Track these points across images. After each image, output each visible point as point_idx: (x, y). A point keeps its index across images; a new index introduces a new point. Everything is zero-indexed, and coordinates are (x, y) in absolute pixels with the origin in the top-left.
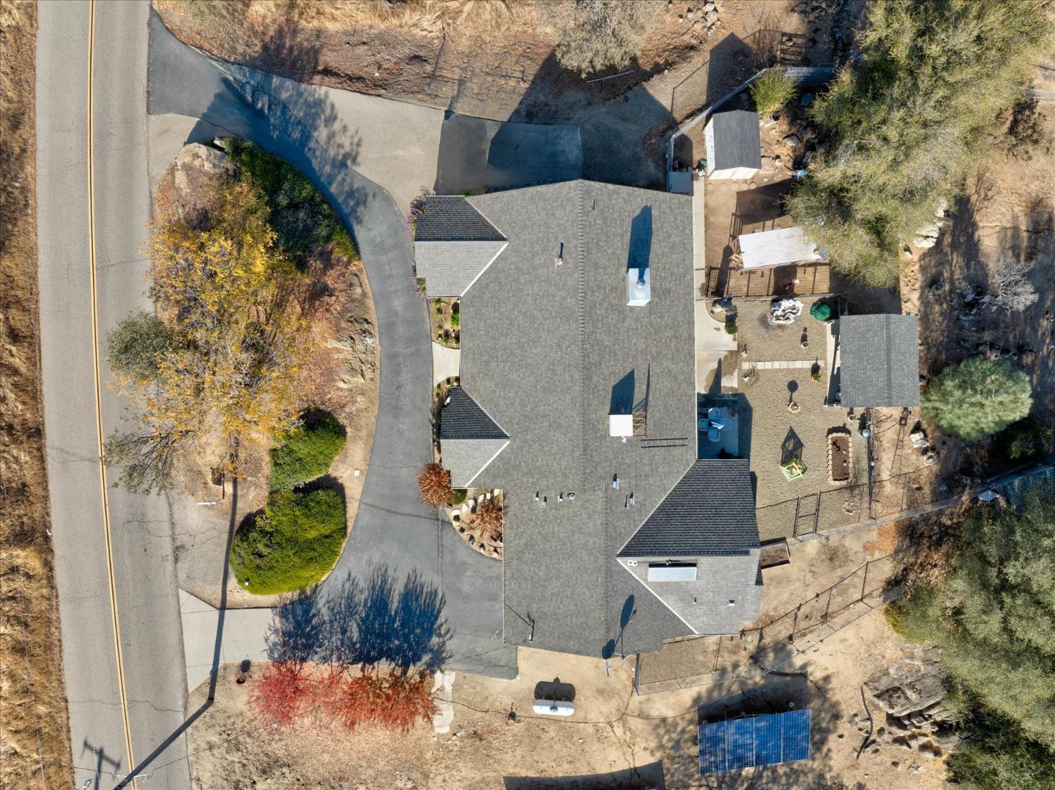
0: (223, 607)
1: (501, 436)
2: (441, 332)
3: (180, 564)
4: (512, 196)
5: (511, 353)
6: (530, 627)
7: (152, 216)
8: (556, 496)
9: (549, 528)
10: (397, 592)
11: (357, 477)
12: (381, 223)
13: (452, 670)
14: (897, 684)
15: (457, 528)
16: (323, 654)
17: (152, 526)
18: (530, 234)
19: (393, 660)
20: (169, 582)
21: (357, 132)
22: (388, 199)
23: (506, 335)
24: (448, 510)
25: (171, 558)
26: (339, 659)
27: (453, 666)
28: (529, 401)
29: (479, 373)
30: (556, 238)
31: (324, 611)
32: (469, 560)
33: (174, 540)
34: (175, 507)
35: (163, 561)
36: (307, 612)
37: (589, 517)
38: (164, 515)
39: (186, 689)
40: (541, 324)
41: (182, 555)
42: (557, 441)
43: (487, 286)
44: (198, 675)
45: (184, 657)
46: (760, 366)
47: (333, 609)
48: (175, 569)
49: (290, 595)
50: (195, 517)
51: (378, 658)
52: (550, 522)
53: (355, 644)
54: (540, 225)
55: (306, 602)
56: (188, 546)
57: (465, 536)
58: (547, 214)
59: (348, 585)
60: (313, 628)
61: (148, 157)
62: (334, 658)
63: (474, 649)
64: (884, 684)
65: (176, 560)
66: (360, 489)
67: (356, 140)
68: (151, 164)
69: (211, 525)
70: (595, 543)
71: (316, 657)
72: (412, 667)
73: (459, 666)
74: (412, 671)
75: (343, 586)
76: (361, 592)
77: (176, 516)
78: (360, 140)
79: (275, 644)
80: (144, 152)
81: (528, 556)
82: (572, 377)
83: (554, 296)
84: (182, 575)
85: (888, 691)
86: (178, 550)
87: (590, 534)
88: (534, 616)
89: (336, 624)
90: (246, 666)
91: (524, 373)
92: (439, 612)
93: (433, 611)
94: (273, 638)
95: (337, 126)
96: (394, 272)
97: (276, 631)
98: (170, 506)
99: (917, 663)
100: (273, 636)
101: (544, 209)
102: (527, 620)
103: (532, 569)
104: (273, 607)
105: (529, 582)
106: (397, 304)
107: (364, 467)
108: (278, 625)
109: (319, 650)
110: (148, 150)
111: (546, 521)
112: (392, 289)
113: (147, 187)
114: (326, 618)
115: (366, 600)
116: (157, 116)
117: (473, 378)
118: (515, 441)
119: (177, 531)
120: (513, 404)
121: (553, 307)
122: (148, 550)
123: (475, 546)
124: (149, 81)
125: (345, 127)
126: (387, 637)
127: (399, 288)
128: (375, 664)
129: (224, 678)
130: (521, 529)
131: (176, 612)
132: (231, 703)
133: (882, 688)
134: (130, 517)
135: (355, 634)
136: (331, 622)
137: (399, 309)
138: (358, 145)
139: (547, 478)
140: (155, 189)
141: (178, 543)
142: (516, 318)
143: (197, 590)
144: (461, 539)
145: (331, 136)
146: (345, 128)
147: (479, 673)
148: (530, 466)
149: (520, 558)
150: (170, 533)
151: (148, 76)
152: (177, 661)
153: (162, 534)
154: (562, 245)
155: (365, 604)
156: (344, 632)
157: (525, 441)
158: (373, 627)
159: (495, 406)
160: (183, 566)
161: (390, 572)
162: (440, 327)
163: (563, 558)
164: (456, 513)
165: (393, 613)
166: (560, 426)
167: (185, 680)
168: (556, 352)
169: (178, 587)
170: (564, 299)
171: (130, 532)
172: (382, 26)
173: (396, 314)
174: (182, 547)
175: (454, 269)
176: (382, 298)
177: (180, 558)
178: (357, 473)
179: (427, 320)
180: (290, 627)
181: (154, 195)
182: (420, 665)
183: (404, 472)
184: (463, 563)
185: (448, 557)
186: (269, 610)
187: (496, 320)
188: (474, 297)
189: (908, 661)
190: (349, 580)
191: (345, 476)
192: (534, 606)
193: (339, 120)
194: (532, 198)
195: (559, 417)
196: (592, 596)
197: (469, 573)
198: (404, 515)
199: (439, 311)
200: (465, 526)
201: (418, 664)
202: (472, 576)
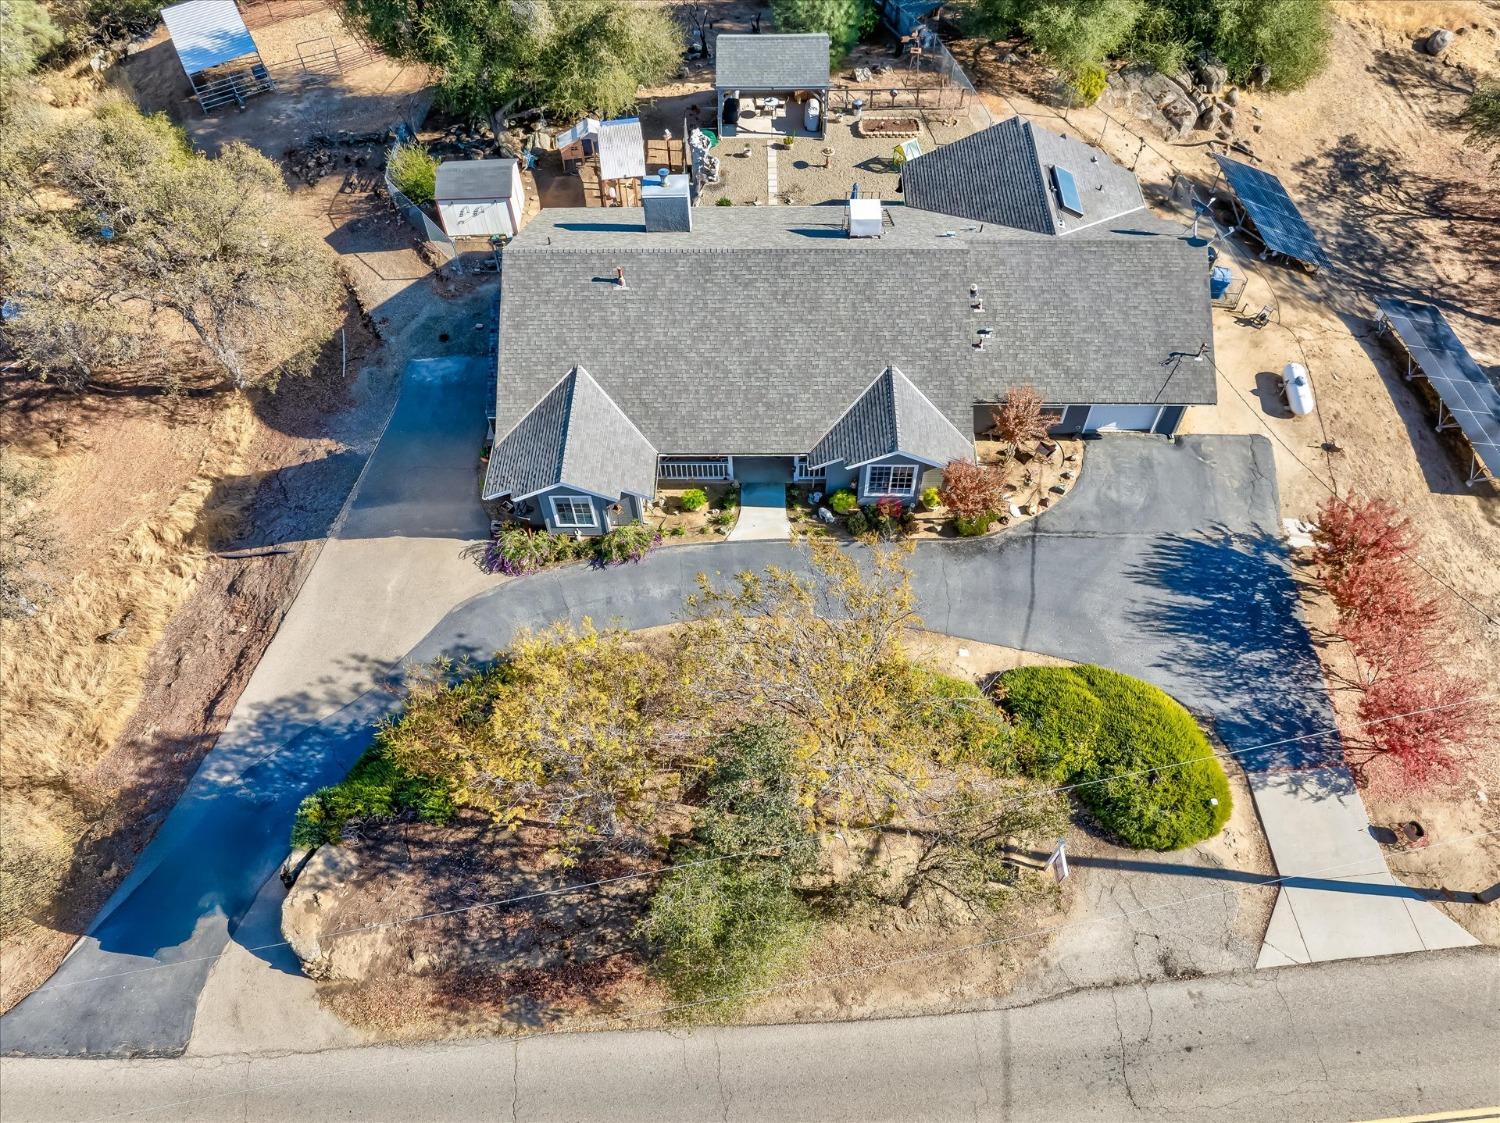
0: (1277, 881)
1: (888, 378)
2: (711, 529)
3: (1202, 966)
4: (508, 360)
5: (755, 363)
6: (1183, 359)
7: (419, 1041)
8: (975, 315)
9: (1026, 327)
10: (1171, 598)
11: (971, 651)
12: (512, 615)
13: (1280, 524)
14: (1159, 112)
15: (1042, 510)
16: (1316, 704)
17: (1132, 1036)
18: (571, 330)
19: (1290, 602)
20: (1248, 991)
21: (339, 662)
22: (471, 606)
23: (727, 372)
24: (1012, 523)
25: (1194, 986)
26: (1315, 678)
27: (1273, 521)
28: (831, 334)
29: (784, 420)
30: (584, 288)
31: (1234, 701)
32: (1091, 494)
33: (1152, 981)
34: (1081, 980)
35: (1203, 1005)
36: (1244, 731)
37: (1002, 262)
38: (1100, 1002)
39: (1476, 949)
40: (713, 314)
41: (1182, 962)
42: (892, 289)
43: (644, 404)
44: (1436, 927)
45: (1407, 955)
46: (773, 189)
47: (1228, 689)
48: (1214, 976)
49: (1218, 760)
50: (1095, 934)
51: (1296, 624)
52: (1016, 324)
53: (1282, 657)
54: (561, 314)
55: (1222, 732)
56: (1158, 948)
57: (1054, 499)
58: (546, 302)
59: (1176, 668)
60: (1270, 718)
61: (282, 1052)
62: (1316, 685)
63: (1237, 490)
64: (1164, 124)
65: (1195, 974)
66: (991, 649)
67: (354, 663)
68: (299, 1045)
69: (1106, 897)
70: (1040, 256)
71: (1324, 713)
72: (1294, 577)
73: (1271, 512)
74: (1300, 575)
75: (1180, 675)
76: (1185, 648)
77: (1098, 976)
78: (354, 656)
79: (1323, 783)
80: (265, 1064)
81: (1072, 362)
82: (795, 264)
83: (671, 291)
84: (1227, 961)
85: (1170, 119)
86: (1171, 972)
87: (1028, 263)
88: (1163, 352)
89: (1253, 684)
90: (1385, 836)
91: (788, 342)
92: (1188, 541)
93: (1188, 549)
94: (1311, 786)
95: (318, 693)
96: (602, 596)
97: (1297, 782)
98: (1078, 990)
99: (1129, 95)
100: (1306, 786)
101: (538, 306)
102: (1172, 364)
103: (1093, 356)
104: (1249, 788)
105: (1113, 360)
106: (658, 591)
107: (953, 643)
108: (1283, 777)
109: (1309, 709)
110: (266, 1053)
111: (1015, 332)
112: (630, 599)
113: (350, 1054)
114: (1247, 698)
115: (1198, 641)
116: (196, 1032)
117: (792, 432)
118: (893, 358)
119: (1132, 975)
120: (835, 361)
121: (687, 294)
122: (1185, 1041)
123: (1068, 486)
124: (109, 1056)
125: (322, 681)
126: (1255, 611)
127: (630, 588)
128: (1308, 627)
129: (1421, 874)
130: (1032, 373)
131: (1310, 972)
132: (1469, 861)
133: (1167, 124)
134: (1118, 1090)
135: (1263, 656)
136: (1252, 691)
137: (666, 589)
138: (363, 659)
139: (949, 305)
140: (357, 1035)
141: (1157, 970)
142: (701, 355)
143: (1251, 928)
144: (1058, 506)
145: (334, 700)
146: (326, 681)
147: (1273, 485)
148: (933, 333)
149: (1078, 376)
150: (1138, 988)
151: (97, 1057)
152: (1420, 970)
153: (1144, 1009)
154: (596, 280)
155: (1206, 642)
156: (1263, 672)
157: (895, 339)
158: (1243, 630)
159: (839, 392)
160: (1207, 958)
161: (1139, 608)
162: (702, 531)
163: (1068, 304)
164: (1016, 511)
165: (1210, 603)
166: (869, 284)
167: (1456, 952)
168: (758, 289)
169: (1253, 970)
170: (678, 276)
171: (1153, 1089)
172: (158, 635)
173: (677, 594)
174: (1163, 960)
175: (612, 446)
176: (647, 615)
177: (1189, 965)
178: (964, 653)
179: (689, 549)
180: (1281, 757)
181: (372, 1037)
182: (1287, 566)
183: (955, 582)
184: (1098, 501)
185: (1093, 524)
186: (1257, 794)
187: (702, 389)
188: (661, 428)
189: (1129, 103)
190: (1167, 667)
191: (971, 670)
192: (1150, 353)
193: (307, 689)
194: (517, 327)
195: (857, 285)
196: (1119, 261)
197: (1113, 494)
198: (1033, 583)
199: (675, 532)
200: (1037, 499)
201: (1286, 568)
202: (1118, 491)
